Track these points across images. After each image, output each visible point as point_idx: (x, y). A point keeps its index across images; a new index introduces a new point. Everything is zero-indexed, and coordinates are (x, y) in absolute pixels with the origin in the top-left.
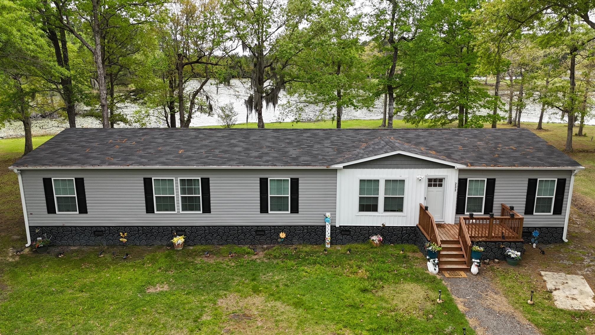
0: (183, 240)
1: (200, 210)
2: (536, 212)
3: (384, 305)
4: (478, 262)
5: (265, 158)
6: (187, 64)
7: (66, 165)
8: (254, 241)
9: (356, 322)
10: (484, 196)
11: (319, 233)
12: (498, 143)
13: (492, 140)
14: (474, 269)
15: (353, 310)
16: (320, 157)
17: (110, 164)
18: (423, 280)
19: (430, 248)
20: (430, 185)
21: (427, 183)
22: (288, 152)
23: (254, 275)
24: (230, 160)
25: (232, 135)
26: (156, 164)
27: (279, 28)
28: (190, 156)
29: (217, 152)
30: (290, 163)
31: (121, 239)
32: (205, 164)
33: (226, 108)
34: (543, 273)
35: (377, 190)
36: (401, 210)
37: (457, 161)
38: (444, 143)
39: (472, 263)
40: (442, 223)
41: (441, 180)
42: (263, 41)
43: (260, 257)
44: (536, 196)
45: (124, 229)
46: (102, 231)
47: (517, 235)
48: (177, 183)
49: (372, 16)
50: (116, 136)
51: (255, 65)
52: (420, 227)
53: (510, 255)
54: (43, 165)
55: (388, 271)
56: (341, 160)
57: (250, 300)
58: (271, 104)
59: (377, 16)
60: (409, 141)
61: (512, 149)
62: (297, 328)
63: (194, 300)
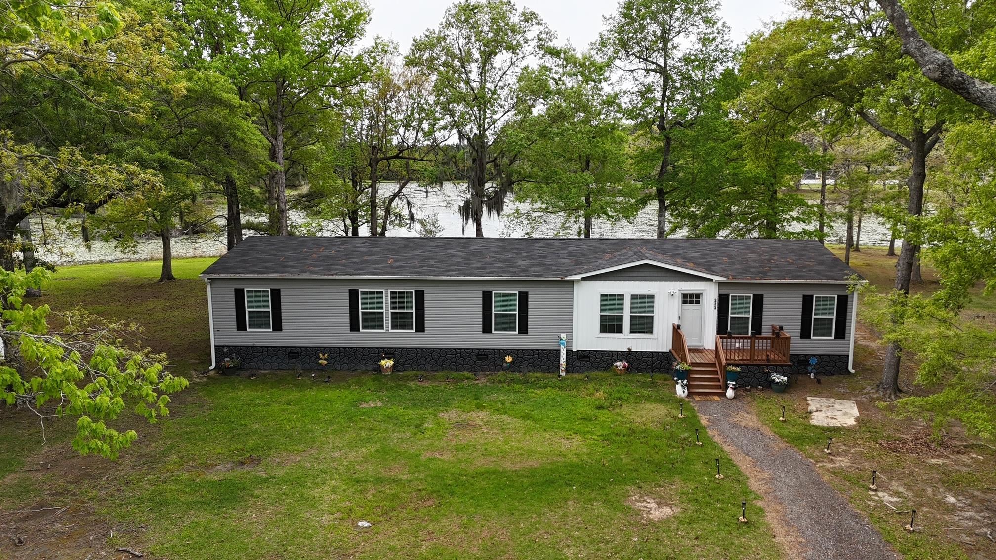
0: (392, 363)
1: (412, 329)
2: (814, 336)
3: (620, 418)
4: (733, 385)
5: (488, 269)
6: (382, 159)
7: (262, 273)
8: (474, 367)
9: (587, 429)
10: (751, 316)
11: (552, 358)
12: (773, 255)
13: (767, 252)
14: (730, 393)
15: (586, 422)
16: (554, 268)
17: (311, 273)
18: (668, 401)
19: (678, 367)
20: (684, 302)
21: (681, 299)
22: (516, 263)
23: (476, 395)
24: (448, 271)
25: (448, 244)
26: (364, 274)
27: (506, 113)
28: (402, 266)
29: (432, 261)
30: (517, 274)
31: (320, 362)
32: (420, 274)
33: (428, 220)
34: (809, 398)
35: (621, 308)
36: (651, 332)
37: (717, 274)
38: (707, 255)
39: (727, 387)
40: (701, 348)
41: (698, 296)
42: (485, 130)
43: (483, 381)
44: (813, 316)
45: (324, 349)
46: (298, 353)
47: (784, 358)
48: (387, 296)
49: (633, 93)
50: (310, 245)
51: (474, 161)
52: (673, 351)
53: (774, 380)
54: (237, 273)
55: (630, 394)
56: (578, 271)
57: (474, 414)
58: (495, 213)
59: (642, 94)
60: (664, 252)
61: (788, 261)
62: (525, 433)
63: (413, 414)
